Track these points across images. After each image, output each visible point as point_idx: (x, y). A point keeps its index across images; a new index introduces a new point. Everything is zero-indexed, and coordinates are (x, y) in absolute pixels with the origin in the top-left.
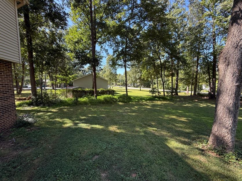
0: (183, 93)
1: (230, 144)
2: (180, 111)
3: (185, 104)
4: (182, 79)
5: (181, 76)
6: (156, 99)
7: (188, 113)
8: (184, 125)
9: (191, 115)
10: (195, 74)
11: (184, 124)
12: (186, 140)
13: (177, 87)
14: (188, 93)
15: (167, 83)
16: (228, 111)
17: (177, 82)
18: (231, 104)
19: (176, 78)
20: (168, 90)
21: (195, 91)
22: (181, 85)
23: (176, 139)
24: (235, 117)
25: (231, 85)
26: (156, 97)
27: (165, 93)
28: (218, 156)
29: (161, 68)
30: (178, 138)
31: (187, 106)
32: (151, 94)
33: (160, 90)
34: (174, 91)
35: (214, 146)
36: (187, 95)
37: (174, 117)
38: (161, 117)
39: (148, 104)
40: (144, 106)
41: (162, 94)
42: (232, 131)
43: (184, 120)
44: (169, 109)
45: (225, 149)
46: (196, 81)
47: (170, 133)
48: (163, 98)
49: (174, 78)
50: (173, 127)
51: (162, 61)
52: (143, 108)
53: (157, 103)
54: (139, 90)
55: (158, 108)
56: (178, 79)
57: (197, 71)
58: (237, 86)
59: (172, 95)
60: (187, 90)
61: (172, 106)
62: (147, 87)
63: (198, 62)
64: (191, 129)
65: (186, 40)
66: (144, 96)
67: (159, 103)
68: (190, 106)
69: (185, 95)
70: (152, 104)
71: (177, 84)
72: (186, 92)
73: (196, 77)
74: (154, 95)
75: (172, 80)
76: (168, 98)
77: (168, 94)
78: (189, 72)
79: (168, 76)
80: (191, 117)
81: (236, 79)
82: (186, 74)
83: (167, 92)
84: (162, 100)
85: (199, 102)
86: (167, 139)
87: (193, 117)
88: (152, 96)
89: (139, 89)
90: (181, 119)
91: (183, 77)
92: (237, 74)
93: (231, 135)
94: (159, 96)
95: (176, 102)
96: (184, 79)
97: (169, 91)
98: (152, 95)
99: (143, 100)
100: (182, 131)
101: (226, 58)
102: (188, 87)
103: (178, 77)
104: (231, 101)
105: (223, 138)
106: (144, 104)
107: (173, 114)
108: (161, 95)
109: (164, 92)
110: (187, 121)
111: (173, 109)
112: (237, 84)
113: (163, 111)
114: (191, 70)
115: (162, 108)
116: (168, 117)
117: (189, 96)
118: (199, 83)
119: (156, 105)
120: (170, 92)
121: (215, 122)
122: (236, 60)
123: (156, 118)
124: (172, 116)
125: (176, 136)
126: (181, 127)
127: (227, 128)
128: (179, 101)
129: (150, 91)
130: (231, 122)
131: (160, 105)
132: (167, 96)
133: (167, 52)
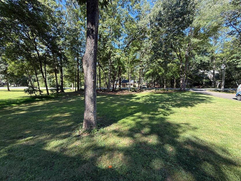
0: (69, 90)
1: (94, 123)
2: (64, 108)
3: (70, 100)
4: (66, 77)
5: (65, 73)
6: (37, 99)
7: (71, 107)
8: (67, 120)
9: (74, 109)
10: (77, 72)
11: (67, 118)
12: (67, 133)
13: (62, 84)
14: (73, 89)
15: (52, 80)
16: (91, 100)
17: (62, 79)
18: (92, 95)
19: (61, 75)
20: (52, 88)
21: (78, 87)
22: (66, 82)
23: (57, 137)
24: (95, 103)
25: (91, 81)
26: (36, 97)
27: (49, 91)
28: (88, 134)
29: (40, 62)
30: (59, 136)
31: (72, 101)
32: (27, 95)
33: (41, 89)
34: (59, 88)
35: (86, 128)
36: (72, 91)
37: (58, 115)
38: (41, 120)
39: (22, 108)
40: (13, 112)
41: (45, 92)
42: (94, 113)
43: (67, 115)
44: (52, 108)
45: (92, 127)
46: (78, 78)
47: (50, 134)
48: (47, 97)
49: (59, 75)
50: (55, 125)
51: (41, 53)
52: (11, 116)
53: (37, 104)
54: (5, 91)
55: (39, 110)
56: (62, 76)
57: (78, 70)
58: (94, 81)
59: (58, 92)
60: (73, 86)
61: (57, 104)
62: (23, 85)
63: (78, 62)
64: (72, 121)
65: (66, 39)
66: (16, 99)
67: (41, 103)
68: (74, 101)
69: (71, 91)
70: (29, 106)
71: (62, 81)
72: (72, 88)
73: (78, 75)
74: (34, 95)
75: (56, 77)
76: (53, 96)
77: (53, 92)
78: (72, 70)
79: (50, 72)
80: (73, 111)
81: (92, 76)
82: (70, 71)
83: (52, 90)
84: (45, 100)
85: (81, 96)
86: (45, 143)
87: (75, 110)
88: (31, 97)
89: (6, 88)
90: (65, 115)
91: (67, 74)
92: (93, 74)
93: (94, 116)
94: (40, 95)
95: (62, 99)
96: (68, 76)
97: (54, 88)
98: (29, 95)
99: (13, 105)
100: (65, 126)
101: (86, 61)
102: (73, 84)
103: (62, 74)
104: (92, 93)
105: (90, 120)
106: (15, 109)
107: (56, 112)
108: (44, 95)
109: (47, 90)
110: (70, 115)
111: (58, 107)
112: (93, 80)
113: (46, 112)
114: (73, 68)
115: (44, 108)
116: (50, 118)
117: (74, 92)
118: (81, 80)
119: (36, 106)
120: (55, 90)
121: (85, 109)
122: (92, 63)
123: (33, 123)
124: (56, 115)
125: (57, 134)
126: (63, 123)
127: (91, 112)
128: (65, 98)
129: (26, 91)
130: (93, 107)
131: (42, 106)
132: (52, 94)
133: (46, 45)
